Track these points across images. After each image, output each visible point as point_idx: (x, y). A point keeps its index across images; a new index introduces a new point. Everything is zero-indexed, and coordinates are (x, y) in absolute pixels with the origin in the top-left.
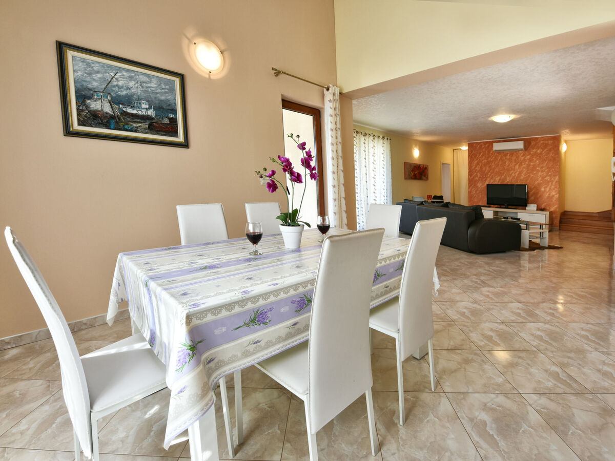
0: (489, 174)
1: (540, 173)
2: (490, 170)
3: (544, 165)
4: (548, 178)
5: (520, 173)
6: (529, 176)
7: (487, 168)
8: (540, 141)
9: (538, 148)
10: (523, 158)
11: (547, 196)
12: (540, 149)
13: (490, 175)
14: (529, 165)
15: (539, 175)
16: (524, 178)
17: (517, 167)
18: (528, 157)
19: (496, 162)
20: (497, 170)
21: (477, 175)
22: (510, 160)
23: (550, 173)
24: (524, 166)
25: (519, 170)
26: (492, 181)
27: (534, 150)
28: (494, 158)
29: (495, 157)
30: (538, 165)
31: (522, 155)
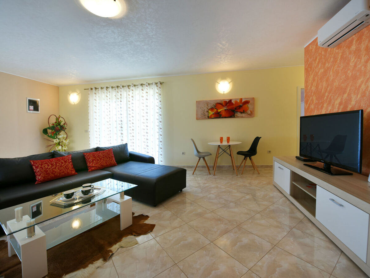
0: (327, 94)
2: (328, 87)
13: (327, 97)
21: (312, 100)
28: (332, 59)
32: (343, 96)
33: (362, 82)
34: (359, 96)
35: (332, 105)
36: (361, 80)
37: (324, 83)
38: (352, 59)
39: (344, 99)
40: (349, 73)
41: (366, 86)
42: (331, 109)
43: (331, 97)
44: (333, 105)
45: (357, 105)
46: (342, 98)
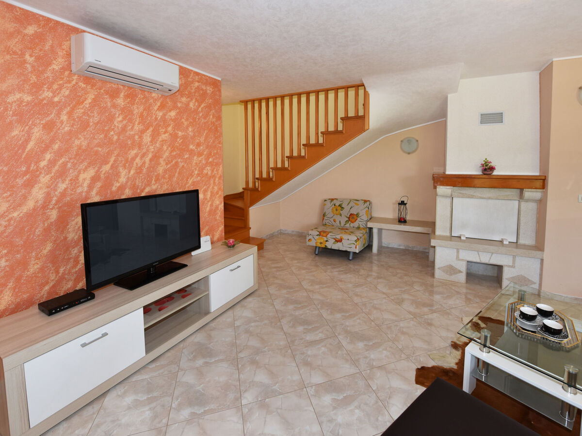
0: (48, 156)
1: (195, 157)
2: (53, 141)
3: (202, 140)
4: (208, 170)
5: (156, 157)
6: (177, 163)
7: (37, 132)
8: (192, 82)
9: (190, 96)
10: (160, 114)
11: (208, 209)
12: (194, 101)
13: (52, 163)
14: (174, 136)
15: (194, 164)
16: (165, 171)
17: (147, 138)
18: (173, 114)
19: (79, 112)
20: (81, 141)
22: (127, 112)
23: (210, 160)
24: (164, 137)
25: (152, 148)
26: (62, 186)
27: (184, 99)
29: (74, 90)
30: (193, 137)
31: (159, 104)
32: (100, 168)
33: (136, 155)
34: (132, 172)
35: (71, 180)
36: (135, 152)
37: (36, 130)
38: (118, 117)
39: (103, 172)
40: (113, 135)
41: (143, 161)
42: (66, 189)
43: (65, 164)
44: (75, 181)
45: (129, 184)
46: (98, 171)
